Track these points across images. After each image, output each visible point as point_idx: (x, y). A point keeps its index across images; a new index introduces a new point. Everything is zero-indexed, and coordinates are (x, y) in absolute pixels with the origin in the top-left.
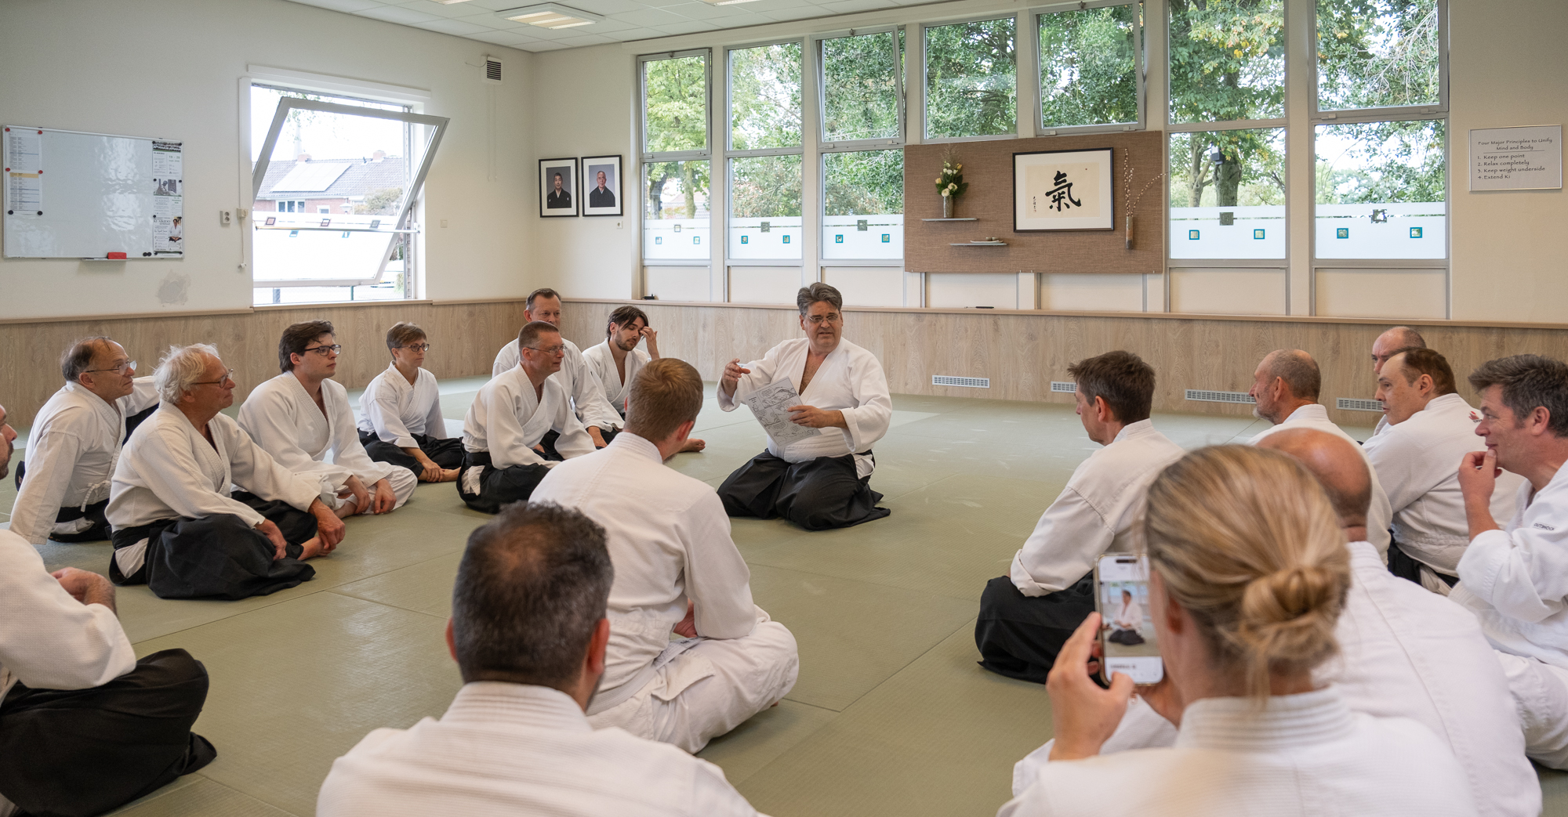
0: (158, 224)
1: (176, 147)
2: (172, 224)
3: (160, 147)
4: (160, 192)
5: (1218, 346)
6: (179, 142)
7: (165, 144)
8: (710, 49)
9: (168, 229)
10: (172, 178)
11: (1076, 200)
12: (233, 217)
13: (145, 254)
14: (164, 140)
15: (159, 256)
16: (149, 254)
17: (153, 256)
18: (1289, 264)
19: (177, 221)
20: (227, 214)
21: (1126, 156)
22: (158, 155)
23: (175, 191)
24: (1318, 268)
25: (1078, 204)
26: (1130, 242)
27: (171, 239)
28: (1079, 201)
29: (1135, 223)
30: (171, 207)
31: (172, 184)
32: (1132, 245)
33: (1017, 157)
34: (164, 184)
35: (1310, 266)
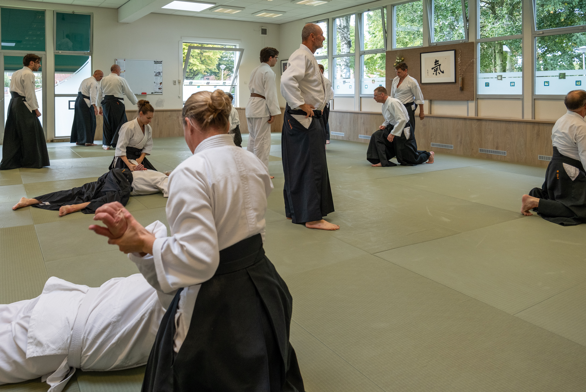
1: (160, 62)
2: (159, 84)
3: (156, 62)
4: (156, 75)
5: (491, 131)
8: (328, 19)
9: (158, 86)
10: (160, 71)
12: (177, 82)
13: (152, 93)
14: (157, 60)
15: (156, 93)
17: (154, 93)
18: (523, 97)
19: (161, 83)
20: (175, 81)
21: (460, 53)
22: (155, 65)
23: (160, 75)
24: (535, 99)
25: (443, 72)
27: (159, 89)
29: (463, 79)
31: (159, 73)
32: (462, 89)
33: (422, 54)
35: (532, 97)
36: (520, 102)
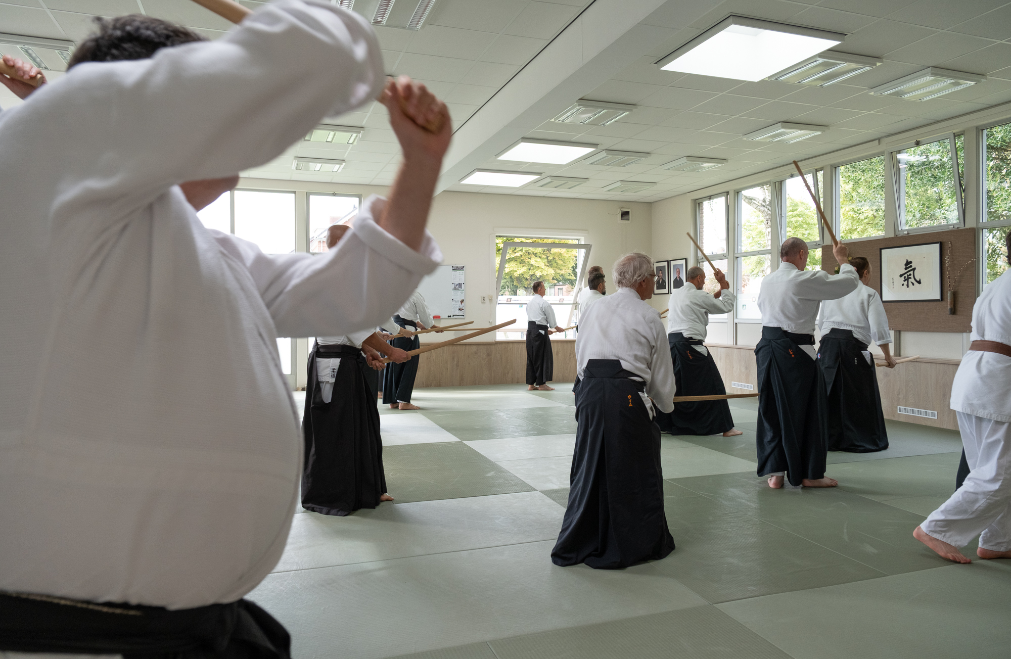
0: (454, 303)
1: (462, 268)
2: (460, 303)
3: (455, 268)
4: (455, 289)
6: (463, 266)
7: (457, 267)
8: (727, 193)
9: (458, 305)
10: (460, 282)
11: (918, 280)
12: (487, 300)
13: (449, 316)
14: (457, 266)
15: (454, 317)
16: (450, 316)
17: (452, 317)
19: (462, 301)
20: (484, 297)
21: (949, 247)
22: (454, 272)
23: (461, 288)
25: (919, 282)
26: (951, 309)
27: (459, 310)
28: (920, 280)
29: (955, 295)
30: (459, 295)
31: (460, 285)
32: (954, 311)
33: (883, 250)
34: (457, 285)
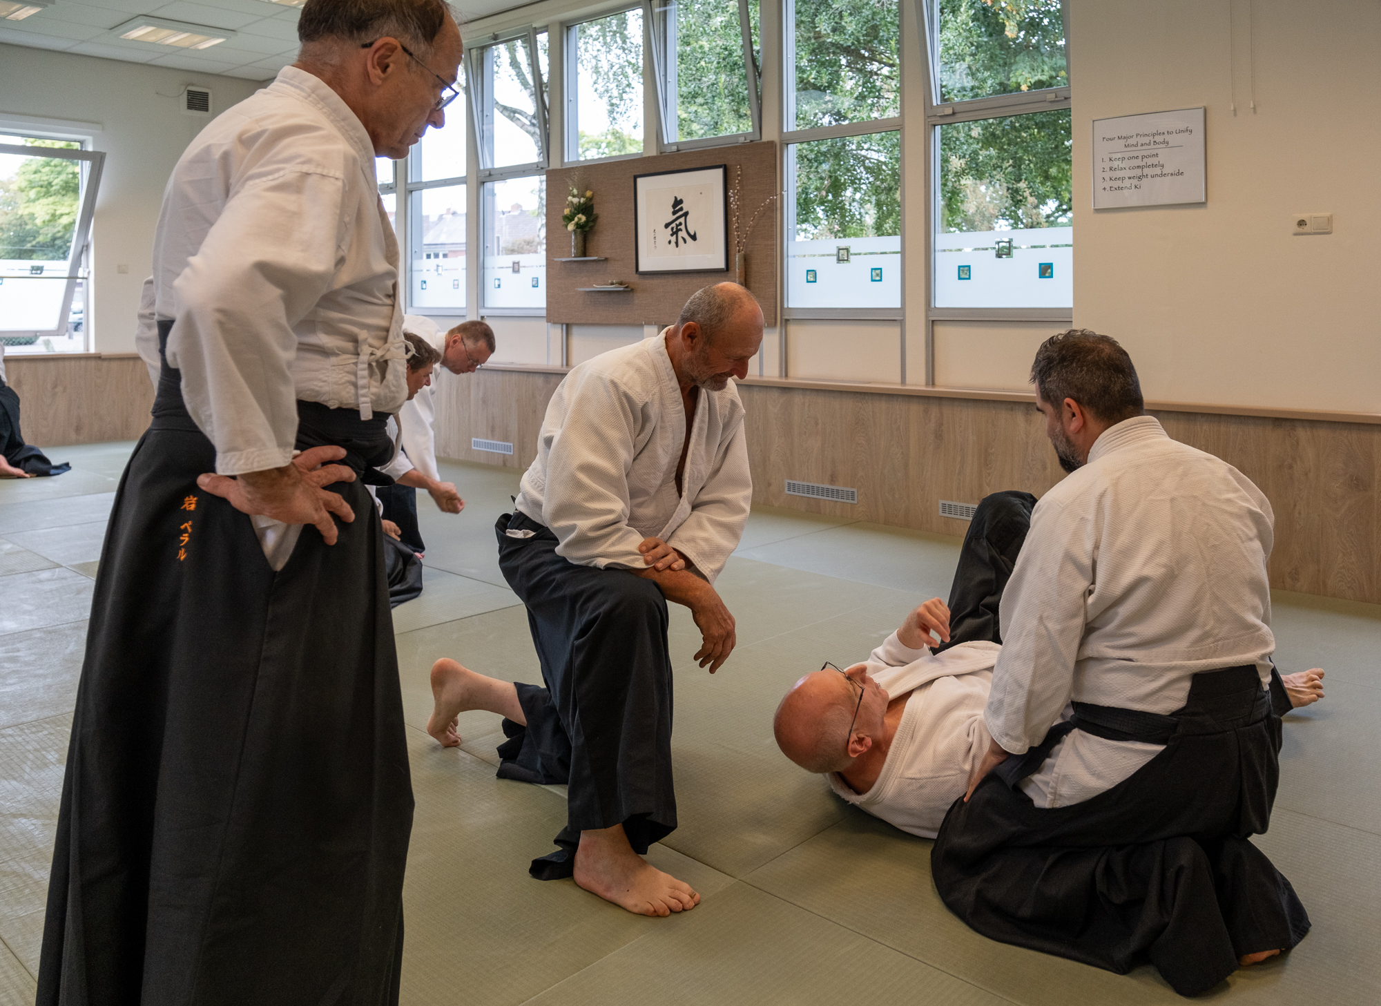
11: (692, 233)
18: (904, 315)
21: (739, 175)
24: (936, 320)
25: (694, 237)
28: (695, 234)
29: (746, 260)
33: (639, 180)
35: (927, 316)
36: (896, 331)
